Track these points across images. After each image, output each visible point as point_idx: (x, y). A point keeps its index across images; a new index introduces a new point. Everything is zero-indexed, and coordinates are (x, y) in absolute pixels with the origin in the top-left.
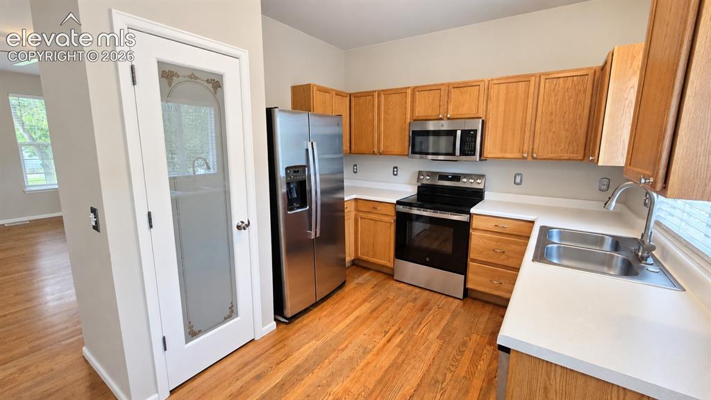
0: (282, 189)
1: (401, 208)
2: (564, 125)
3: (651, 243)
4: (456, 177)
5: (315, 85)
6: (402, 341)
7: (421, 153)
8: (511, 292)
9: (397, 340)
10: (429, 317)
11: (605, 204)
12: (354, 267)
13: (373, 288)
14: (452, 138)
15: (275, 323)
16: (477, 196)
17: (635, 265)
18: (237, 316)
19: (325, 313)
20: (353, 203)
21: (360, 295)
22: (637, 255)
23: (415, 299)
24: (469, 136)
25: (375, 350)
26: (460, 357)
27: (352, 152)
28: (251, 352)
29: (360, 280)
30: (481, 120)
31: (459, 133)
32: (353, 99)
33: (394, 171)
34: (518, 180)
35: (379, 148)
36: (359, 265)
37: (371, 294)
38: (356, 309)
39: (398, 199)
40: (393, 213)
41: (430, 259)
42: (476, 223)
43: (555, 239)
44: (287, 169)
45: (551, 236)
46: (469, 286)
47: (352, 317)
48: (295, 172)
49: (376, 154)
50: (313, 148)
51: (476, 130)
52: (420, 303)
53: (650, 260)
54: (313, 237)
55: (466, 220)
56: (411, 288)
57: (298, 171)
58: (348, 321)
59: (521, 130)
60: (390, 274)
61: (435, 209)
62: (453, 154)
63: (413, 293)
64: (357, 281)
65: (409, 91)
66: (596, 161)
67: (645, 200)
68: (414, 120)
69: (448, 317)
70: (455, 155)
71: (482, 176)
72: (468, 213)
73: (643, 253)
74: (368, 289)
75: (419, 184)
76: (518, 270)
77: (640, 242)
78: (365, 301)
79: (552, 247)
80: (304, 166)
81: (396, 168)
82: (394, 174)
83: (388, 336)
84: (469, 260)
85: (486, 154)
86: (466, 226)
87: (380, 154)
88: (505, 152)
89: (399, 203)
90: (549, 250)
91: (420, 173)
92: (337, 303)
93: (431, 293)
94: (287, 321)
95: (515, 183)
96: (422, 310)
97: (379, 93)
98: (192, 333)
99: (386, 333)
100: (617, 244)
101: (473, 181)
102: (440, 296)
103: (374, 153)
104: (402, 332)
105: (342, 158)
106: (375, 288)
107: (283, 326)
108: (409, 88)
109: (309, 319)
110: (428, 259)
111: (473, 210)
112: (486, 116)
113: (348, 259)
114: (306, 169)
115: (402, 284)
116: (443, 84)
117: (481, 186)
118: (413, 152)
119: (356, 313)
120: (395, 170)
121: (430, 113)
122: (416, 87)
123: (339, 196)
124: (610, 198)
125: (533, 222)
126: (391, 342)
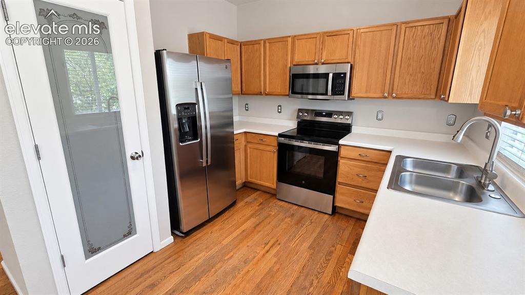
0: (174, 125)
1: (282, 140)
2: (420, 69)
3: (494, 172)
4: (329, 114)
5: (207, 33)
6: (278, 252)
7: (302, 93)
8: (370, 209)
9: (274, 251)
10: (303, 230)
11: (454, 137)
12: (245, 188)
13: (258, 206)
14: (326, 80)
15: (172, 237)
16: (346, 129)
17: (478, 191)
18: (136, 234)
19: (215, 228)
20: (244, 135)
21: (248, 211)
22: (480, 182)
23: (293, 215)
24: (339, 78)
25: (255, 260)
26: (326, 265)
27: (243, 92)
28: (150, 263)
29: (248, 199)
30: (349, 65)
31: (331, 75)
32: (243, 47)
33: (278, 109)
34: (380, 117)
35: (265, 90)
36: (249, 187)
37: (257, 210)
38: (243, 224)
39: (280, 132)
40: (276, 144)
41: (305, 182)
42: (343, 152)
43: (409, 168)
44: (177, 105)
45: (405, 165)
46: (337, 204)
47: (238, 232)
48: (185, 108)
49: (262, 95)
50: (202, 89)
51: (346, 73)
52: (296, 218)
53: (491, 188)
54: (204, 164)
55: (335, 150)
56: (290, 205)
57: (188, 108)
58: (235, 234)
59: (384, 73)
60: (273, 194)
61: (311, 141)
62: (326, 94)
63: (291, 210)
64: (246, 200)
65: (290, 40)
66: (446, 99)
67: (487, 133)
68: (295, 65)
69: (318, 230)
70: (327, 95)
71: (350, 114)
72: (337, 144)
73: (485, 180)
74: (255, 206)
75: (299, 120)
76: (376, 191)
77: (484, 171)
78: (251, 216)
79: (405, 175)
80: (194, 104)
81: (280, 106)
82: (278, 112)
83: (267, 248)
84: (337, 183)
85: (353, 94)
86: (336, 154)
87: (267, 95)
88: (370, 92)
89: (280, 135)
90: (403, 177)
91: (300, 110)
92: (227, 219)
93: (306, 210)
94: (183, 235)
95: (377, 119)
96: (297, 224)
97: (265, 41)
98: (91, 250)
99: (266, 244)
100: (462, 171)
101: (342, 117)
102: (313, 212)
103: (260, 94)
104: (279, 244)
105: (232, 98)
106: (260, 206)
107: (180, 239)
108: (289, 37)
109: (202, 233)
110: (304, 182)
111: (341, 142)
112: (354, 62)
113: (239, 182)
114: (197, 106)
115: (284, 203)
116: (318, 34)
117: (349, 122)
118: (294, 92)
119: (243, 228)
120: (280, 108)
121: (307, 59)
122: (295, 36)
123: (228, 130)
124: (458, 132)
125: (390, 152)
126: (269, 252)
